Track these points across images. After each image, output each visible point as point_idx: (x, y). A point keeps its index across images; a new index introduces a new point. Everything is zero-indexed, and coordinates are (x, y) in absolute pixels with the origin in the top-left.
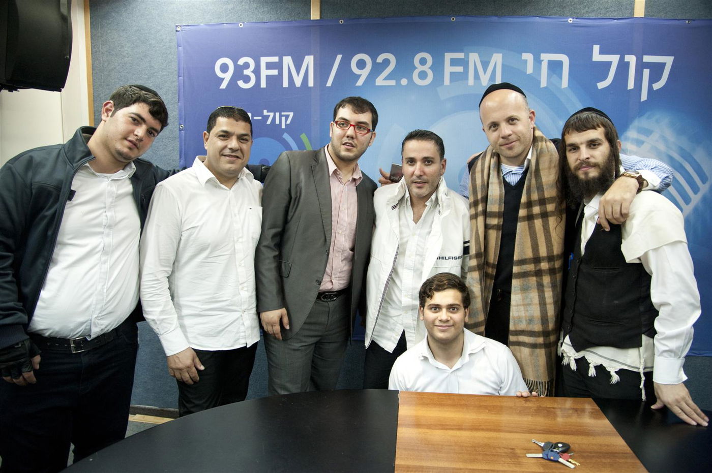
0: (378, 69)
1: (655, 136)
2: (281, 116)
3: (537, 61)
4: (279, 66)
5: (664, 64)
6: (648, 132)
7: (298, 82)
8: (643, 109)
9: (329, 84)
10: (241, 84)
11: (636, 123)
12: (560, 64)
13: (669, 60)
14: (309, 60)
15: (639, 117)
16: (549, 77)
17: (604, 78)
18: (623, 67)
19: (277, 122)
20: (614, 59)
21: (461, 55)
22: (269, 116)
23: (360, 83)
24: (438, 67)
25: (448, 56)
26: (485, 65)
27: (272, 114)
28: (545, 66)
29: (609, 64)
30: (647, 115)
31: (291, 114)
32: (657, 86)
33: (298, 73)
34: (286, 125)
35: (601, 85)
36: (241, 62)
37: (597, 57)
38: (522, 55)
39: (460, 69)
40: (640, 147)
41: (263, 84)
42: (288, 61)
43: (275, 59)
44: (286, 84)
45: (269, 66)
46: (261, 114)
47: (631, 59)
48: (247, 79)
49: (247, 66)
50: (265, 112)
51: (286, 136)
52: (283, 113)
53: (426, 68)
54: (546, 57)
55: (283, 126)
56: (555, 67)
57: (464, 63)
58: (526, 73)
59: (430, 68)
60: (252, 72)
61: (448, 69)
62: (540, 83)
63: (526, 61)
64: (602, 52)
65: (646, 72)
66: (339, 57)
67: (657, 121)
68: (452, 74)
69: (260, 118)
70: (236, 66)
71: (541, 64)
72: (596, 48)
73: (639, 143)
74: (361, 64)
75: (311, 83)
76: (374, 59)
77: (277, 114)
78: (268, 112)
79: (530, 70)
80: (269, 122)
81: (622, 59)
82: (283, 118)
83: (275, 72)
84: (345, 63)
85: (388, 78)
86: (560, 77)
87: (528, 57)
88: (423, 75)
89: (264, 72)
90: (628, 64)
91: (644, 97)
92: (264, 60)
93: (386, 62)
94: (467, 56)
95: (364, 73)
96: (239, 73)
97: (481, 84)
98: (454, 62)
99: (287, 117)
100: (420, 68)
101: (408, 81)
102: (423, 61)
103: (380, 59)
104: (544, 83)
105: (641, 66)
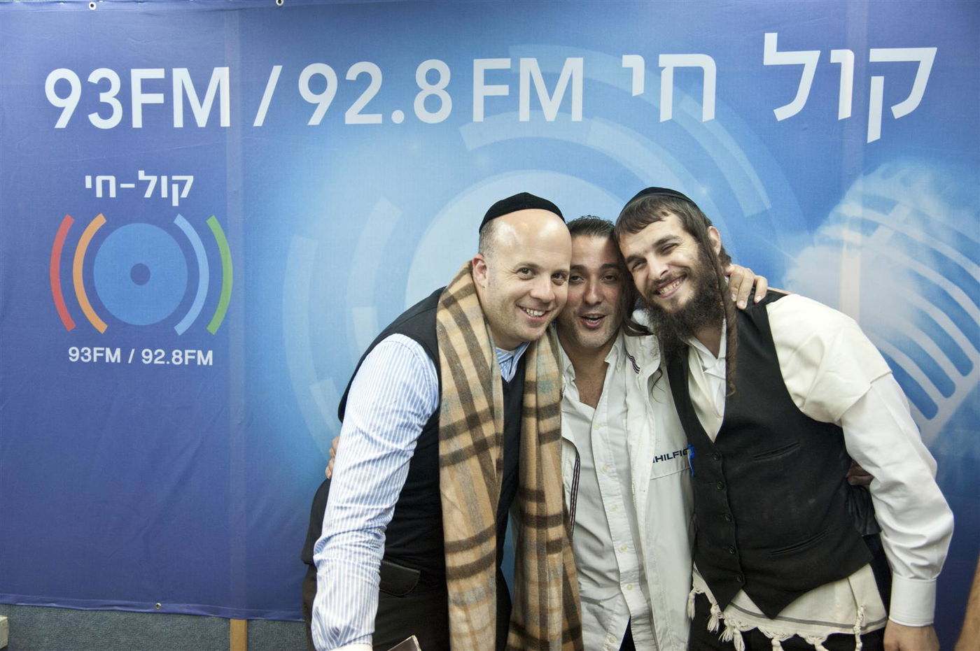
0: (349, 91)
1: (903, 211)
2: (170, 183)
3: (654, 70)
4: (164, 86)
5: (913, 66)
6: (885, 205)
7: (202, 118)
8: (872, 157)
9: (259, 121)
10: (95, 119)
11: (859, 186)
12: (698, 73)
13: (925, 57)
14: (221, 76)
15: (866, 174)
16: (676, 104)
17: (790, 97)
18: (828, 74)
19: (164, 194)
20: (809, 59)
21: (504, 63)
22: (149, 182)
23: (316, 119)
24: (461, 87)
25: (480, 66)
26: (551, 80)
27: (154, 179)
28: (667, 79)
29: (798, 70)
30: (881, 170)
31: (190, 180)
32: (901, 110)
33: (201, 99)
34: (180, 200)
35: (783, 113)
36: (95, 77)
37: (773, 56)
38: (622, 58)
39: (503, 90)
40: (868, 235)
41: (137, 122)
42: (181, 76)
43: (158, 73)
44: (178, 122)
45: (148, 86)
46: (134, 179)
47: (845, 58)
48: (106, 112)
49: (105, 85)
50: (142, 176)
51: (180, 221)
52: (174, 178)
53: (439, 89)
54: (670, 62)
55: (175, 203)
56: (689, 80)
57: (510, 77)
58: (631, 94)
59: (446, 89)
60: (115, 97)
61: (481, 91)
62: (657, 112)
63: (630, 70)
64: (782, 46)
65: (877, 83)
66: (277, 71)
67: (905, 182)
68: (488, 100)
69: (132, 186)
70: (86, 86)
71: (660, 75)
72: (771, 39)
73: (867, 227)
74: (318, 84)
75: (225, 121)
76: (341, 73)
77: (164, 179)
78: (146, 174)
79: (638, 88)
80: (148, 194)
81: (824, 60)
82: (175, 187)
83: (158, 98)
84: (288, 84)
85: (367, 110)
86: (699, 99)
87: (635, 62)
88: (433, 103)
89: (139, 99)
90: (837, 68)
91: (874, 133)
92: (138, 75)
93: (365, 79)
94: (516, 63)
95: (324, 101)
96: (91, 100)
97: (543, 116)
98: (492, 77)
99: (182, 184)
100: (427, 89)
101: (405, 117)
102: (433, 77)
103: (352, 73)
104: (666, 114)
105: (865, 71)
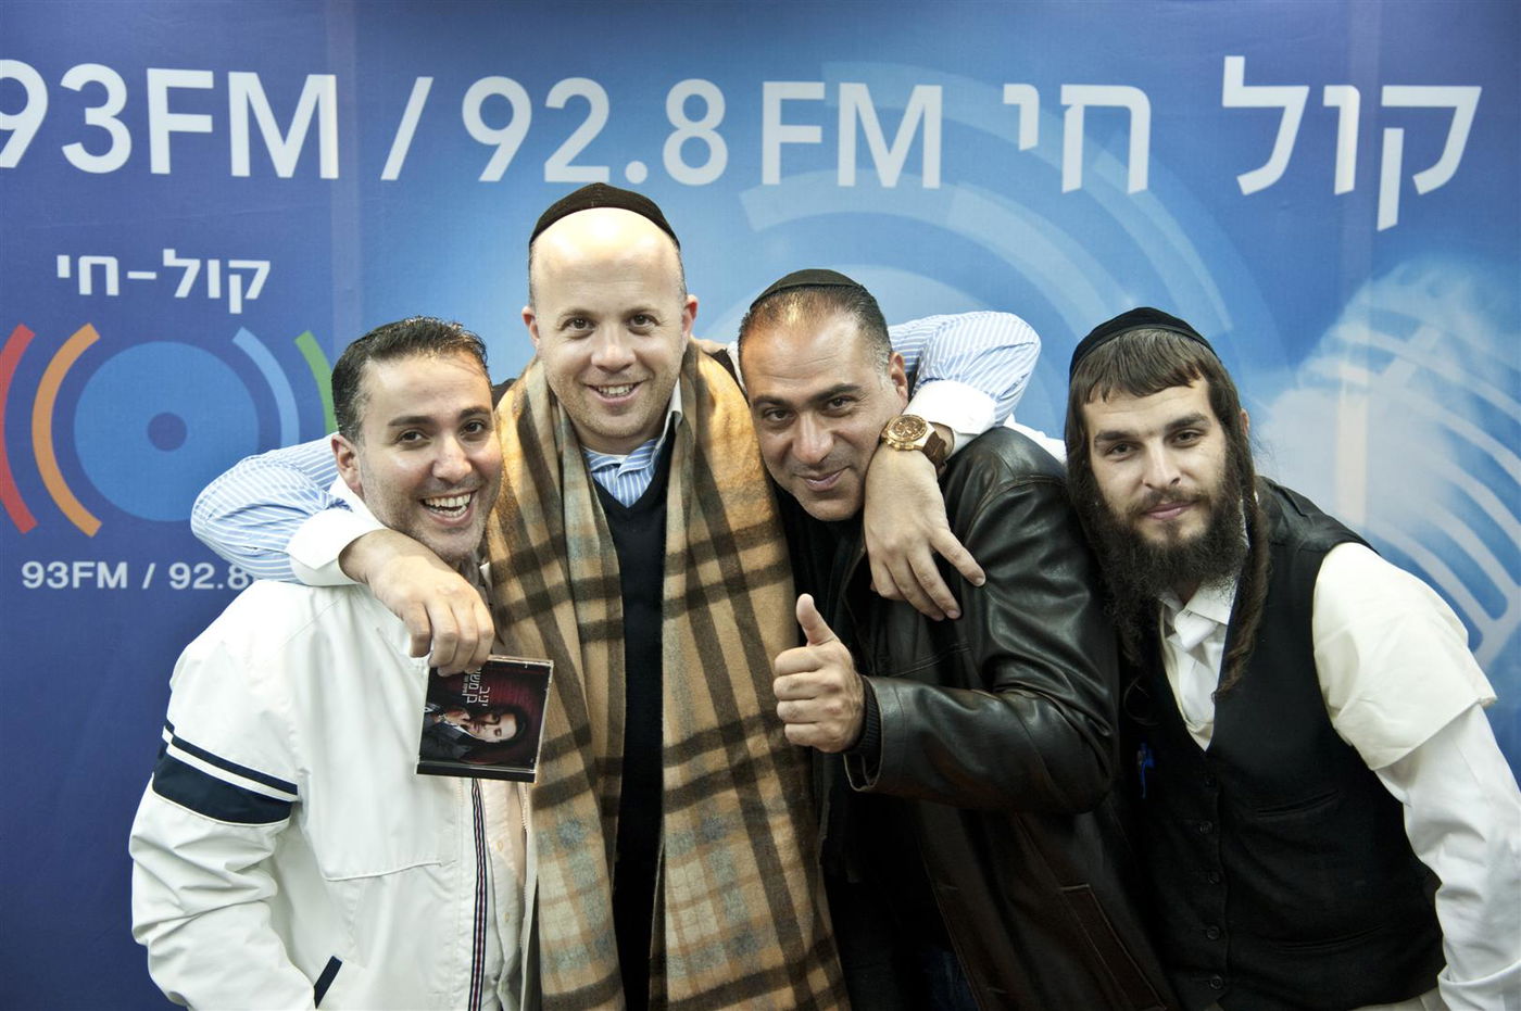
0: (550, 128)
1: (1428, 338)
2: (225, 273)
3: (1053, 109)
4: (214, 102)
5: (1445, 115)
6: (1404, 326)
7: (285, 159)
8: (1385, 253)
9: (392, 170)
10: (76, 154)
11: (1365, 298)
12: (1121, 116)
13: (1464, 100)
14: (321, 90)
15: (1376, 278)
16: (1088, 159)
17: (1261, 158)
18: (1320, 122)
19: (214, 291)
20: (1291, 99)
21: (813, 91)
22: (183, 270)
23: (493, 172)
24: (742, 125)
25: (775, 93)
26: (890, 121)
27: (193, 266)
28: (1074, 125)
29: (1274, 116)
30: (1399, 270)
31: (263, 268)
32: (1427, 181)
33: (284, 130)
34: (245, 303)
35: (1252, 182)
36: (75, 78)
37: (1237, 92)
38: (1002, 88)
39: (811, 134)
40: (1379, 372)
41: (160, 162)
42: (245, 87)
43: (202, 79)
44: (240, 165)
45: (180, 101)
46: (156, 263)
47: (1345, 99)
48: (99, 142)
49: (96, 94)
50: (170, 258)
51: (245, 340)
52: (233, 264)
53: (706, 129)
54: (1078, 97)
55: (235, 307)
56: (1107, 126)
57: (823, 114)
58: (1017, 146)
59: (718, 130)
60: (117, 117)
61: (775, 134)
62: (1059, 176)
63: (1015, 110)
64: (1252, 78)
65: (1393, 139)
66: (423, 86)
67: (1433, 291)
68: (786, 148)
69: (152, 276)
70: (56, 94)
71: (1062, 117)
72: (1234, 66)
73: (1377, 359)
74: (497, 111)
75: (330, 168)
76: (538, 96)
77: (214, 266)
78: (178, 256)
79: (1028, 137)
80: (183, 291)
81: (1315, 99)
82: (235, 282)
83: (201, 123)
84: (443, 108)
85: (582, 159)
86: (1123, 156)
87: (1022, 96)
88: (695, 152)
89: (163, 123)
90: (1334, 112)
91: (1388, 216)
92: (160, 81)
93: (578, 108)
94: (833, 92)
95: (508, 141)
96: (66, 118)
97: (876, 179)
98: (793, 112)
99: (248, 276)
100: (685, 129)
101: (649, 172)
102: (695, 108)
103: (558, 97)
104: (1072, 180)
105: (1375, 120)
